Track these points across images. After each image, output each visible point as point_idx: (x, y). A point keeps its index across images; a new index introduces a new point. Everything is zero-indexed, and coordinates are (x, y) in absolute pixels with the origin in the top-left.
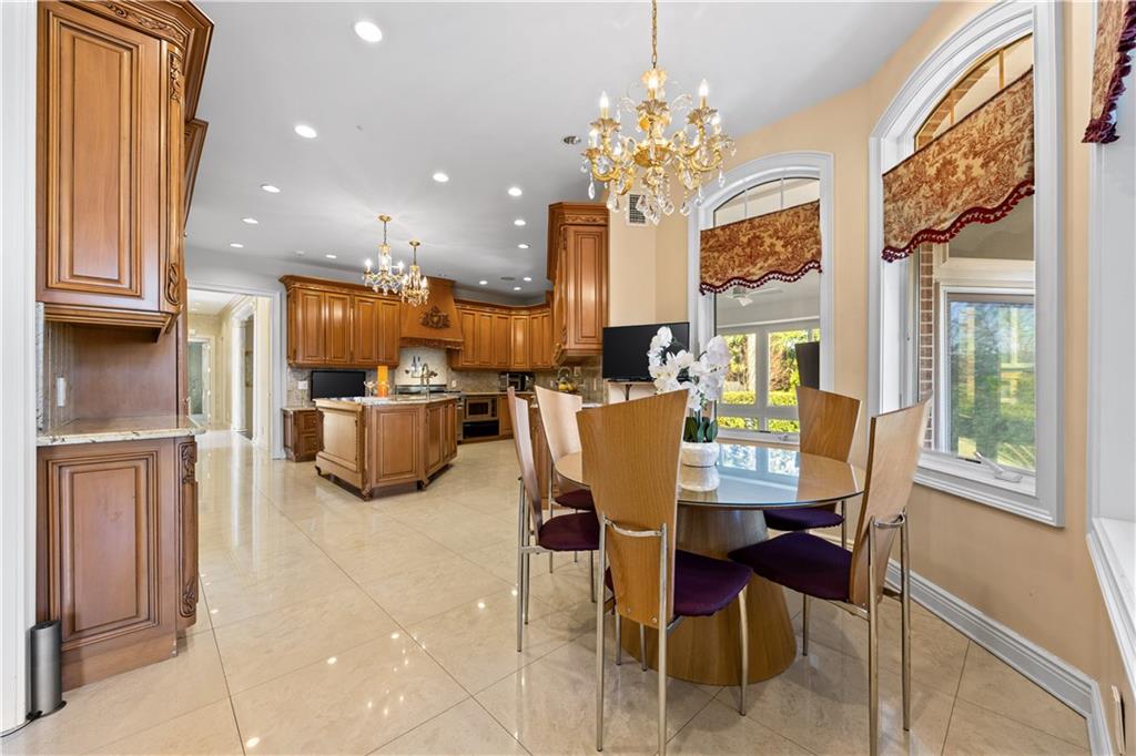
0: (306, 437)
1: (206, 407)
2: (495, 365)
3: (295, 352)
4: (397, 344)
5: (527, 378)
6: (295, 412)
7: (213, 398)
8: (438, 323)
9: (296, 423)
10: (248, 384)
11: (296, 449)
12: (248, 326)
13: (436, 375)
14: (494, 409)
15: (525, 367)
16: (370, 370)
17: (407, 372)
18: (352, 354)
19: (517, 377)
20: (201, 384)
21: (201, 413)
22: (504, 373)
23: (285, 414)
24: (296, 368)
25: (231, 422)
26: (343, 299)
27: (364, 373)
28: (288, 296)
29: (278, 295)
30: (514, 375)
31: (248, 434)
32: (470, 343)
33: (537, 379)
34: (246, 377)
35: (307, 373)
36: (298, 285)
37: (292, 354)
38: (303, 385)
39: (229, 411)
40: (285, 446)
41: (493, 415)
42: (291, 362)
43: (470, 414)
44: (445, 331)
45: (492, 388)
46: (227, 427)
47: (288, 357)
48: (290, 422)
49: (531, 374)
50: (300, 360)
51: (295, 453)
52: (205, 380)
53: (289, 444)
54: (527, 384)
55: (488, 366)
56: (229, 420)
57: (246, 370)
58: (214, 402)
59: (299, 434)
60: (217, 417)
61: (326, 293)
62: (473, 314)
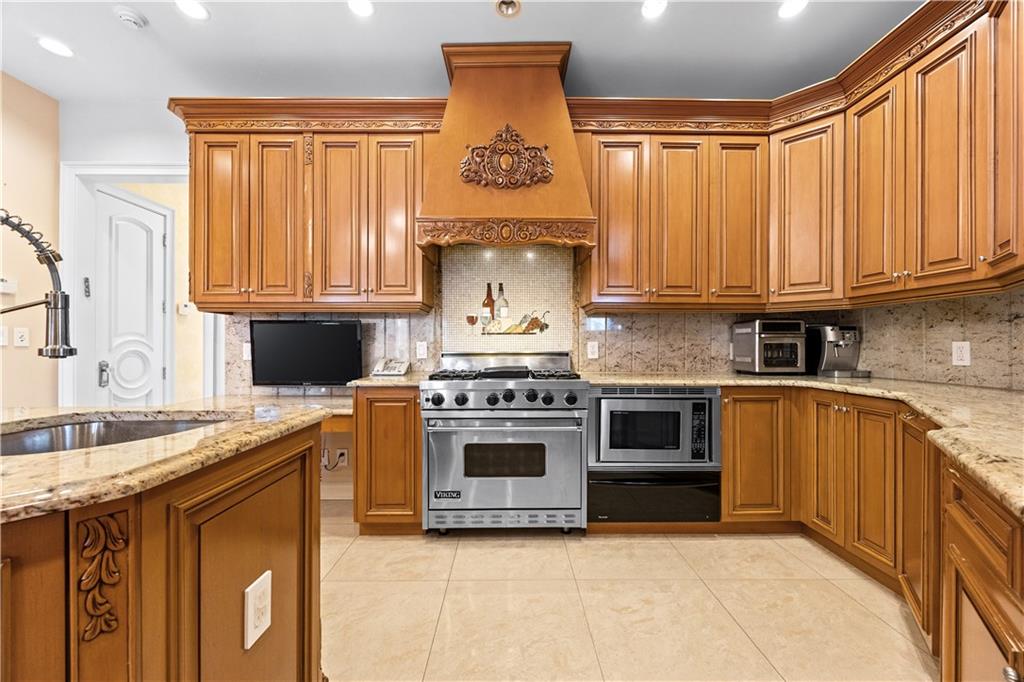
2: (710, 291)
5: (830, 334)
8: (511, 171)
13: (543, 327)
14: (701, 433)
15: (836, 294)
17: (472, 320)
19: (793, 328)
22: (745, 319)
30: (777, 323)
33: (870, 334)
41: (697, 455)
43: (613, 445)
44: (539, 193)
45: (708, 364)
49: (845, 320)
54: (828, 355)
55: (686, 297)
61: (253, 137)
62: (694, 146)
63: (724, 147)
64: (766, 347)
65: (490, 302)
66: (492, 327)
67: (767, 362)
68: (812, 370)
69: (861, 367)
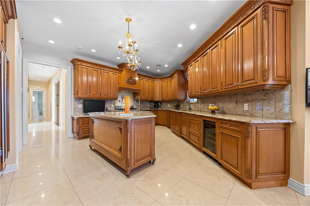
0: (83, 129)
1: (44, 113)
2: (149, 99)
3: (78, 92)
4: (117, 90)
5: (159, 104)
6: (78, 118)
7: (46, 111)
8: (132, 82)
9: (78, 122)
10: (58, 106)
11: (78, 134)
12: (58, 85)
15: (160, 99)
16: (106, 100)
17: (120, 101)
18: (100, 93)
19: (156, 103)
20: (42, 105)
21: (42, 115)
22: (151, 102)
23: (73, 119)
24: (77, 99)
25: (52, 119)
26: (97, 71)
27: (105, 101)
28: (74, 68)
29: (70, 68)
31: (58, 124)
32: (142, 91)
33: (162, 104)
34: (57, 103)
35: (82, 101)
36: (79, 63)
37: (76, 93)
38: (81, 106)
39: (51, 115)
40: (73, 132)
42: (76, 96)
44: (135, 85)
46: (50, 121)
47: (74, 94)
48: (75, 122)
49: (160, 102)
50: (80, 95)
51: (78, 136)
52: (44, 104)
53: (75, 132)
54: (159, 106)
55: (147, 99)
56: (51, 118)
57: (57, 101)
58: (46, 112)
59: (79, 127)
60: (47, 117)
61: (91, 68)
62: (143, 80)
63: (151, 82)
64: (154, 105)
65: (122, 98)
66: (122, 102)
67: (154, 107)
68: (158, 108)
69: (161, 107)
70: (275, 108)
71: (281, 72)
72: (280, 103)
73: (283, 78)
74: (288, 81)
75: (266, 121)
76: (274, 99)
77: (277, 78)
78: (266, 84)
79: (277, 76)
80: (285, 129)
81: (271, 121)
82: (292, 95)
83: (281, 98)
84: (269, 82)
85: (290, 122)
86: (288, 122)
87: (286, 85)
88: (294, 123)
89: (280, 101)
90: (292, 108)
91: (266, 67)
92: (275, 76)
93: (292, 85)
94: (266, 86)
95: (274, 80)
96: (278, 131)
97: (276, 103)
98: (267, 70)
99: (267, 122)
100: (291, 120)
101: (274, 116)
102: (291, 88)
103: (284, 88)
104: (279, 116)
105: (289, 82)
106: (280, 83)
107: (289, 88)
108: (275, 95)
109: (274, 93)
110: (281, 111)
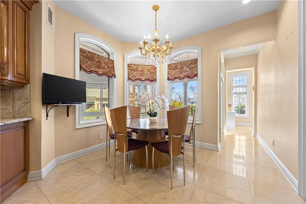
70: (13, 107)
71: (21, 70)
72: (19, 101)
73: (23, 76)
74: (27, 80)
75: (5, 122)
76: (12, 97)
77: (18, 75)
78: (4, 79)
79: (17, 73)
80: (25, 127)
81: (11, 121)
82: (30, 94)
83: (20, 96)
84: (8, 78)
85: (30, 119)
86: (28, 120)
87: (25, 84)
88: (33, 120)
89: (19, 99)
90: (30, 106)
91: (5, 59)
92: (16, 72)
93: (30, 85)
94: (5, 82)
95: (14, 76)
96: (19, 130)
97: (14, 101)
98: (6, 63)
99: (8, 123)
100: (30, 117)
101: (12, 116)
102: (30, 87)
103: (23, 87)
104: (18, 115)
105: (28, 82)
106: (20, 81)
107: (28, 87)
108: (13, 93)
109: (12, 90)
110: (20, 110)
